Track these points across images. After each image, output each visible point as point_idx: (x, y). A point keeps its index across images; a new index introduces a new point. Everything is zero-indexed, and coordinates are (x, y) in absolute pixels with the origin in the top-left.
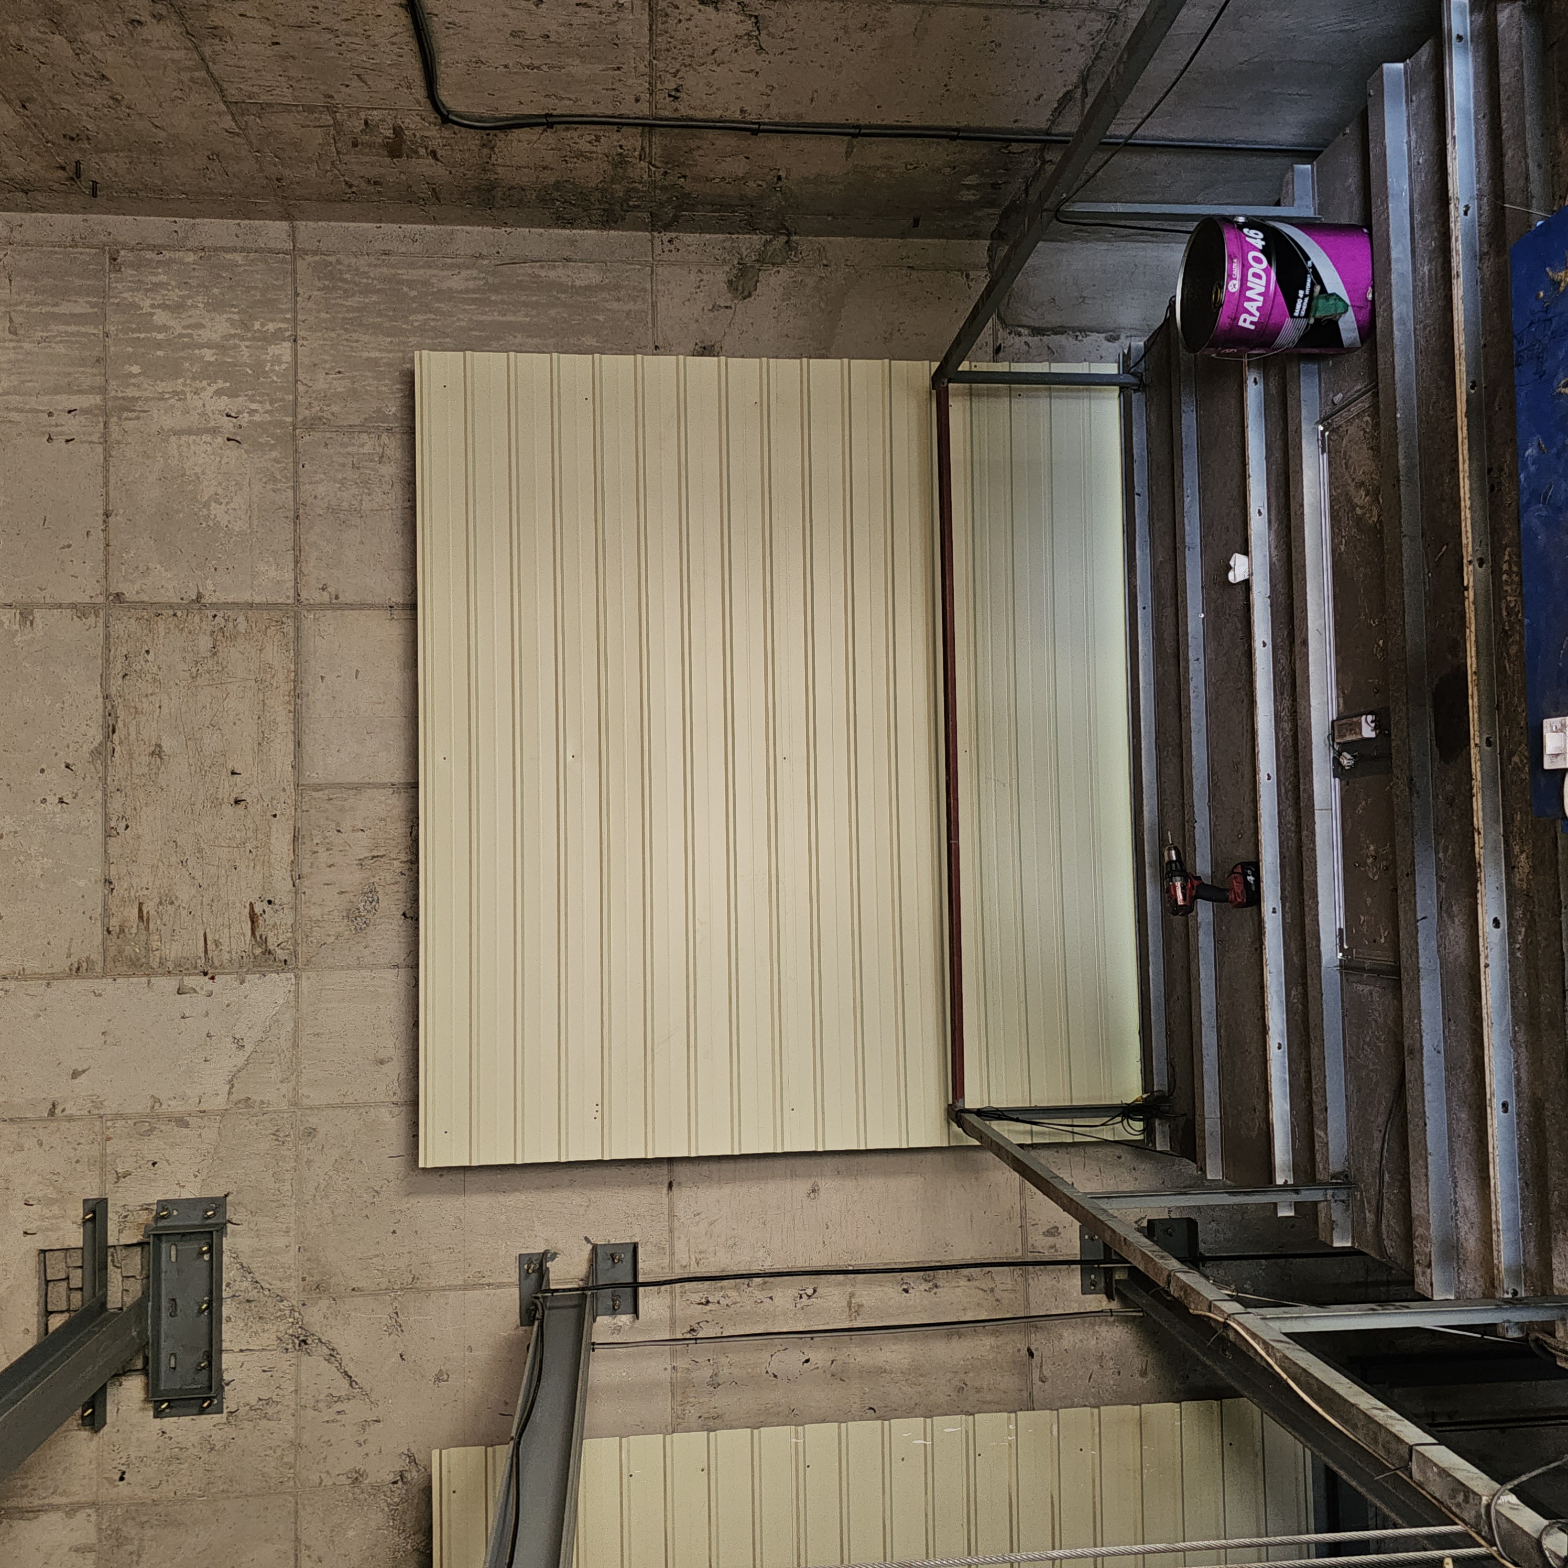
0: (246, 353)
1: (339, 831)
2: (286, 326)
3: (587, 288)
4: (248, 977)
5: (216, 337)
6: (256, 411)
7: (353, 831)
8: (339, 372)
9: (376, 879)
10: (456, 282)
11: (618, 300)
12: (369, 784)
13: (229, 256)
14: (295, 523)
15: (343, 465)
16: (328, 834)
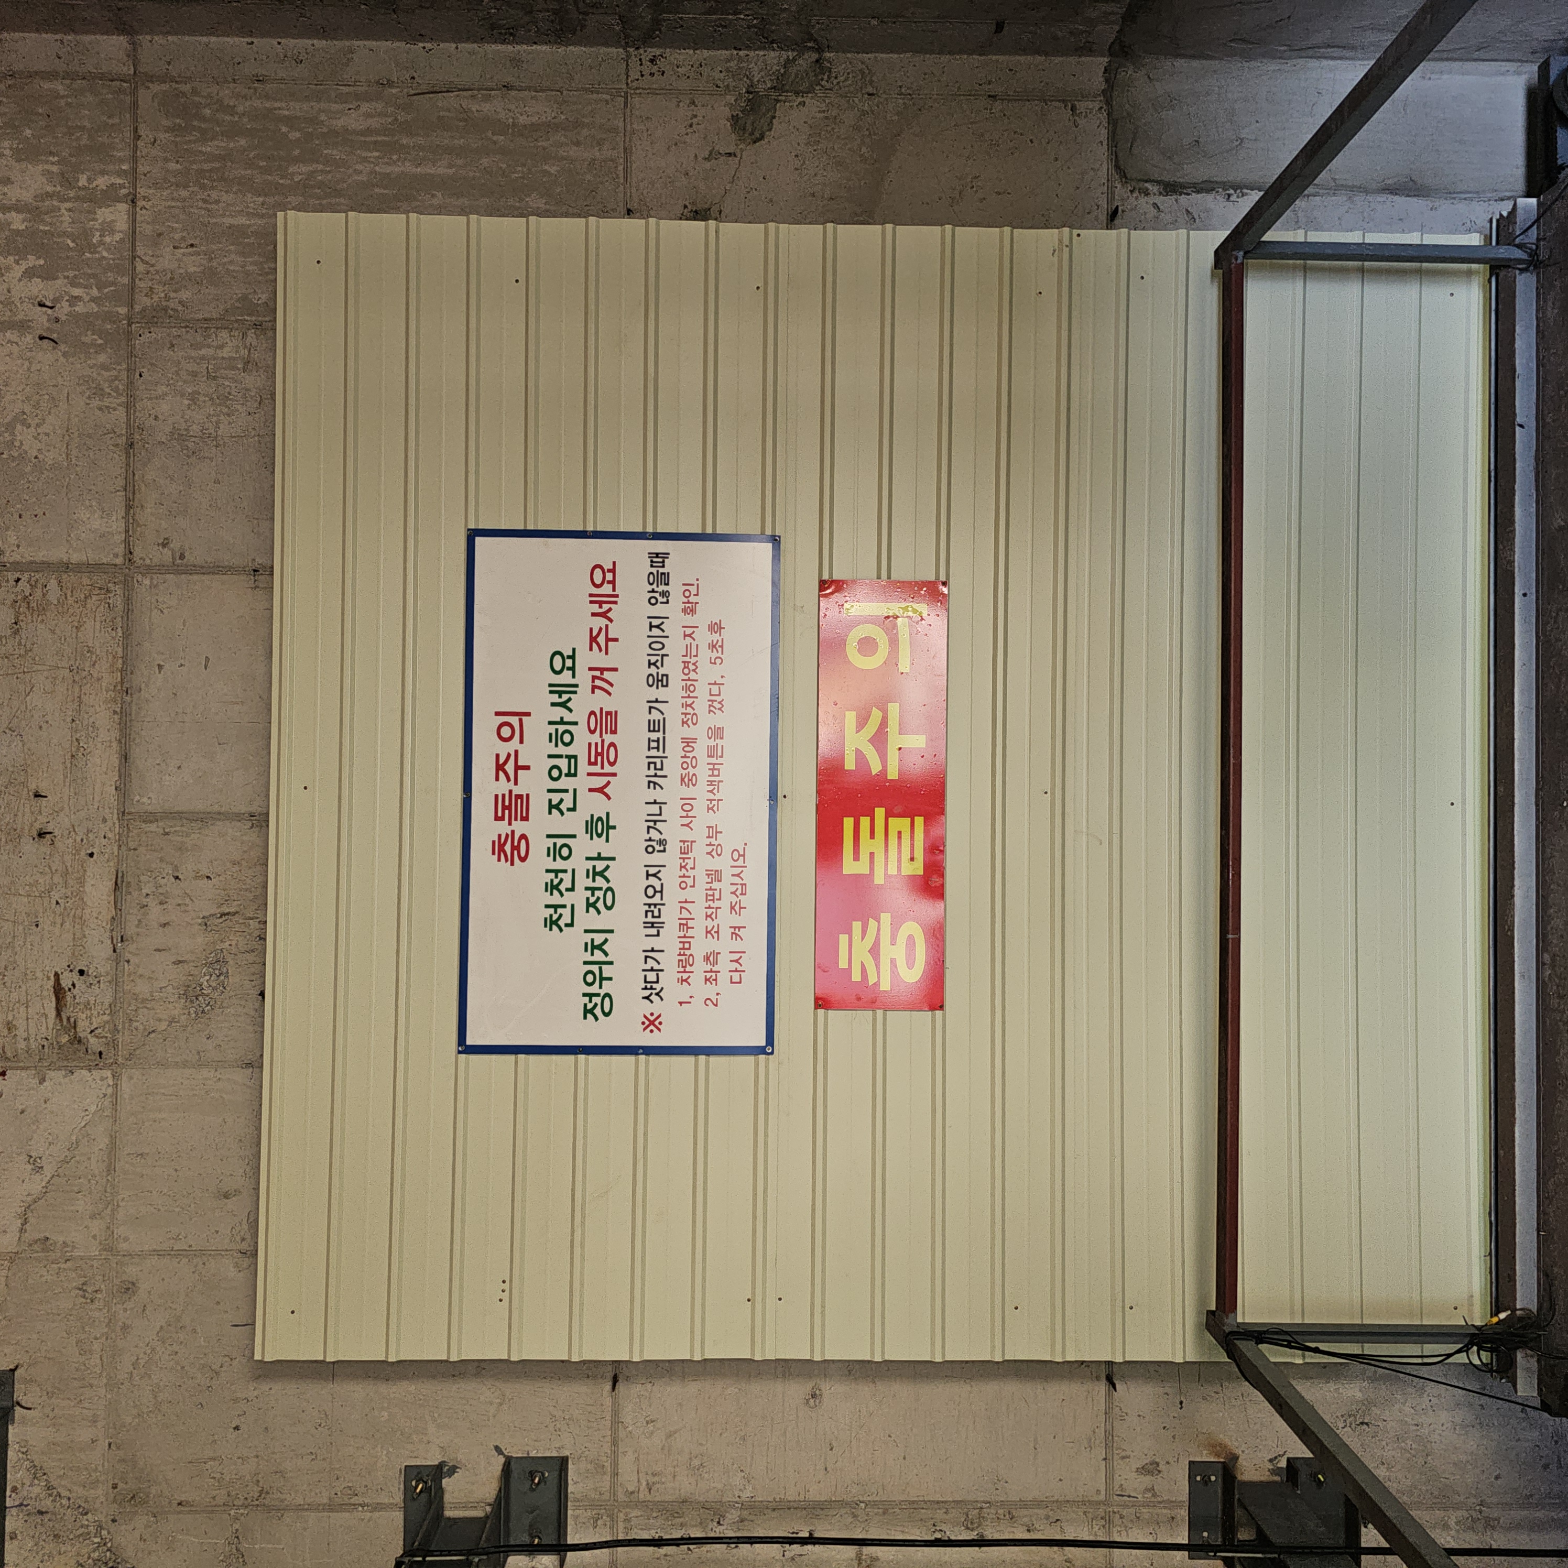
0: (67, 217)
1: (177, 878)
2: (119, 181)
3: (534, 127)
4: (51, 1074)
5: (27, 196)
6: (78, 298)
7: (196, 878)
8: (192, 245)
9: (226, 945)
10: (353, 121)
11: (578, 144)
12: (219, 813)
13: (46, 85)
14: (128, 453)
15: (194, 374)
16: (163, 882)
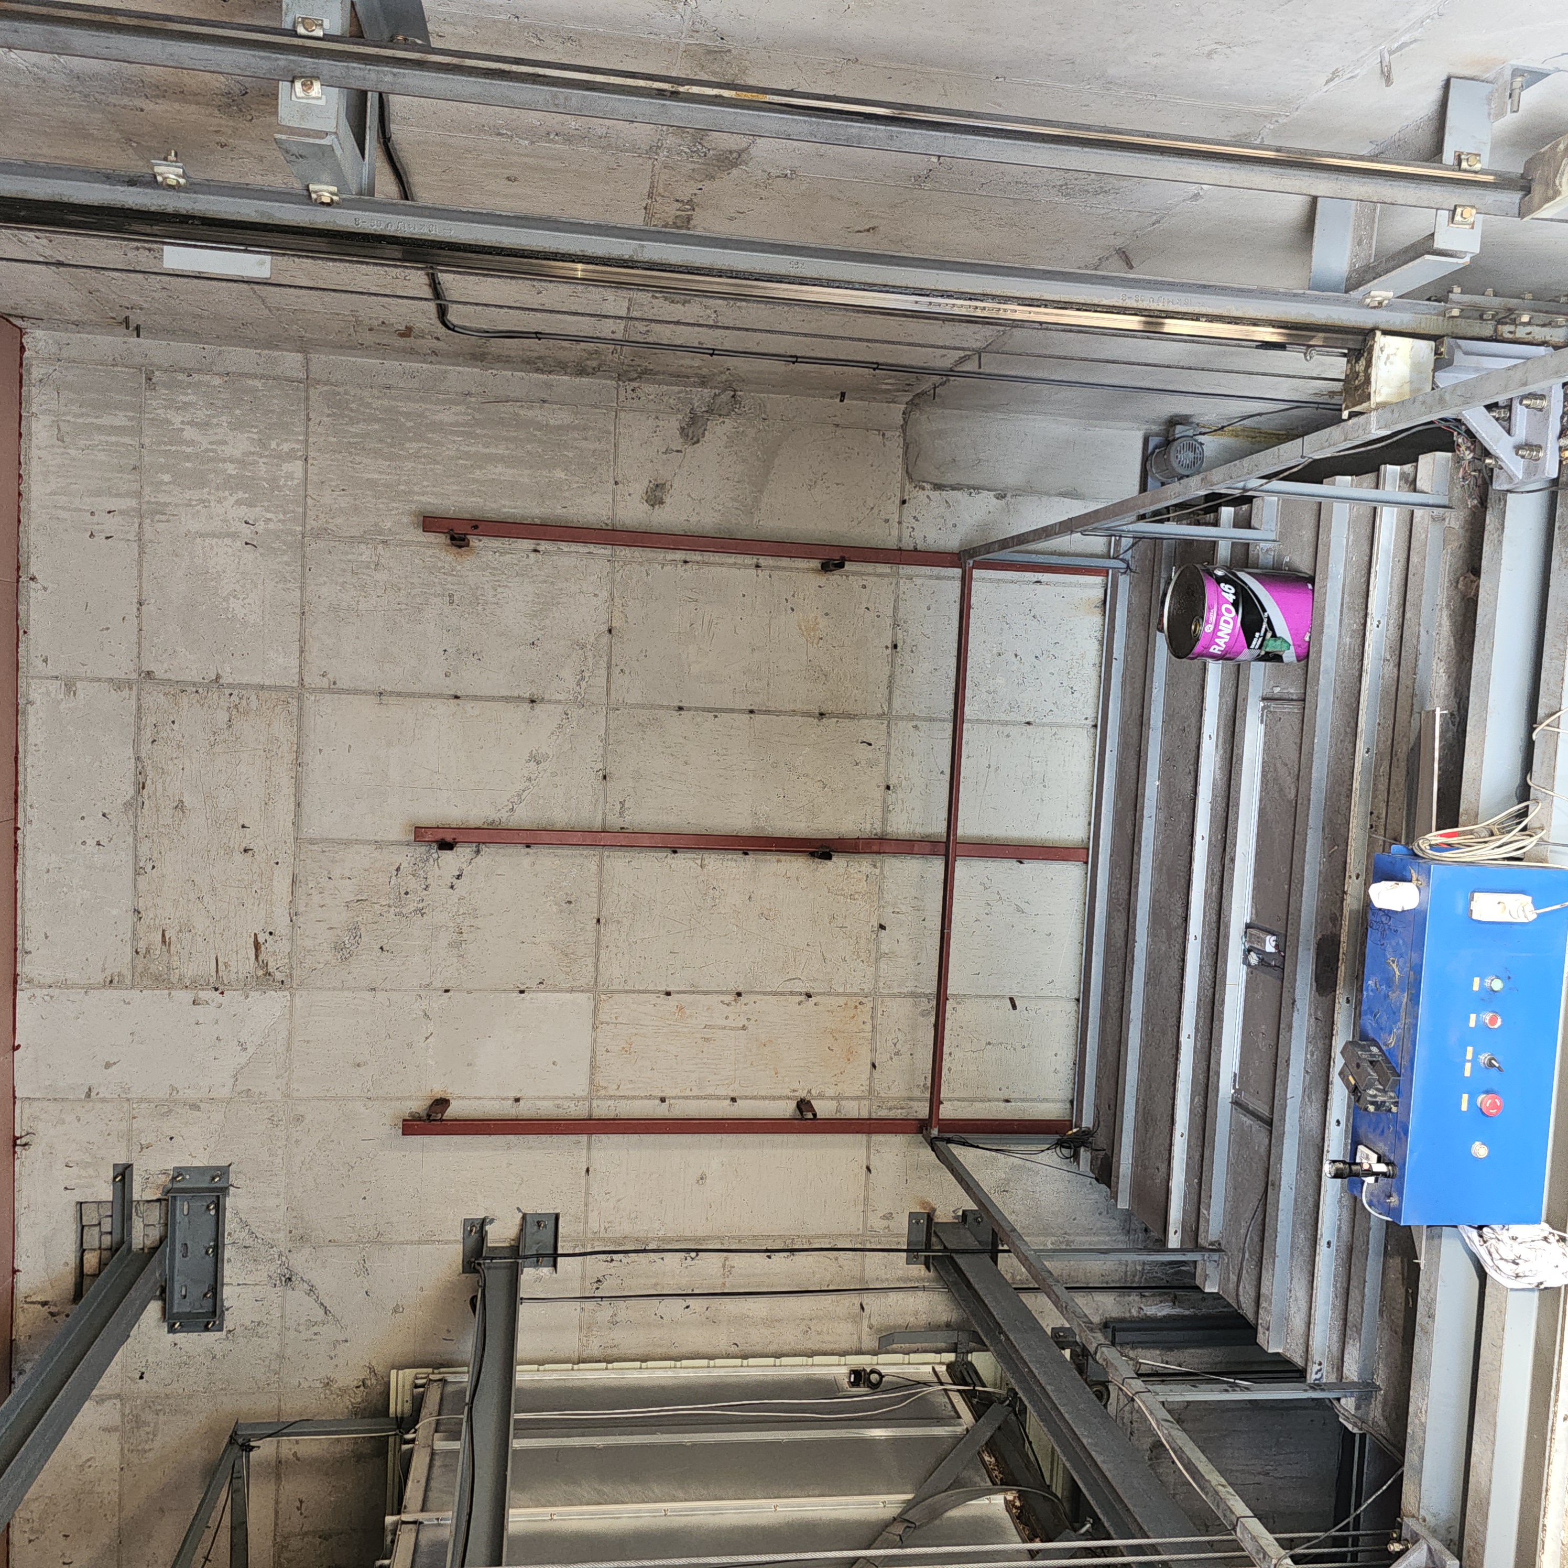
0: (263, 468)
1: (330, 878)
2: (298, 447)
3: (559, 428)
4: (252, 994)
5: (237, 454)
6: (270, 519)
7: (342, 878)
8: (343, 490)
9: (360, 919)
10: (446, 416)
11: (586, 439)
12: (357, 840)
13: (250, 382)
14: (301, 619)
15: (344, 570)
16: (321, 880)
